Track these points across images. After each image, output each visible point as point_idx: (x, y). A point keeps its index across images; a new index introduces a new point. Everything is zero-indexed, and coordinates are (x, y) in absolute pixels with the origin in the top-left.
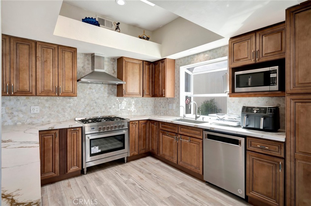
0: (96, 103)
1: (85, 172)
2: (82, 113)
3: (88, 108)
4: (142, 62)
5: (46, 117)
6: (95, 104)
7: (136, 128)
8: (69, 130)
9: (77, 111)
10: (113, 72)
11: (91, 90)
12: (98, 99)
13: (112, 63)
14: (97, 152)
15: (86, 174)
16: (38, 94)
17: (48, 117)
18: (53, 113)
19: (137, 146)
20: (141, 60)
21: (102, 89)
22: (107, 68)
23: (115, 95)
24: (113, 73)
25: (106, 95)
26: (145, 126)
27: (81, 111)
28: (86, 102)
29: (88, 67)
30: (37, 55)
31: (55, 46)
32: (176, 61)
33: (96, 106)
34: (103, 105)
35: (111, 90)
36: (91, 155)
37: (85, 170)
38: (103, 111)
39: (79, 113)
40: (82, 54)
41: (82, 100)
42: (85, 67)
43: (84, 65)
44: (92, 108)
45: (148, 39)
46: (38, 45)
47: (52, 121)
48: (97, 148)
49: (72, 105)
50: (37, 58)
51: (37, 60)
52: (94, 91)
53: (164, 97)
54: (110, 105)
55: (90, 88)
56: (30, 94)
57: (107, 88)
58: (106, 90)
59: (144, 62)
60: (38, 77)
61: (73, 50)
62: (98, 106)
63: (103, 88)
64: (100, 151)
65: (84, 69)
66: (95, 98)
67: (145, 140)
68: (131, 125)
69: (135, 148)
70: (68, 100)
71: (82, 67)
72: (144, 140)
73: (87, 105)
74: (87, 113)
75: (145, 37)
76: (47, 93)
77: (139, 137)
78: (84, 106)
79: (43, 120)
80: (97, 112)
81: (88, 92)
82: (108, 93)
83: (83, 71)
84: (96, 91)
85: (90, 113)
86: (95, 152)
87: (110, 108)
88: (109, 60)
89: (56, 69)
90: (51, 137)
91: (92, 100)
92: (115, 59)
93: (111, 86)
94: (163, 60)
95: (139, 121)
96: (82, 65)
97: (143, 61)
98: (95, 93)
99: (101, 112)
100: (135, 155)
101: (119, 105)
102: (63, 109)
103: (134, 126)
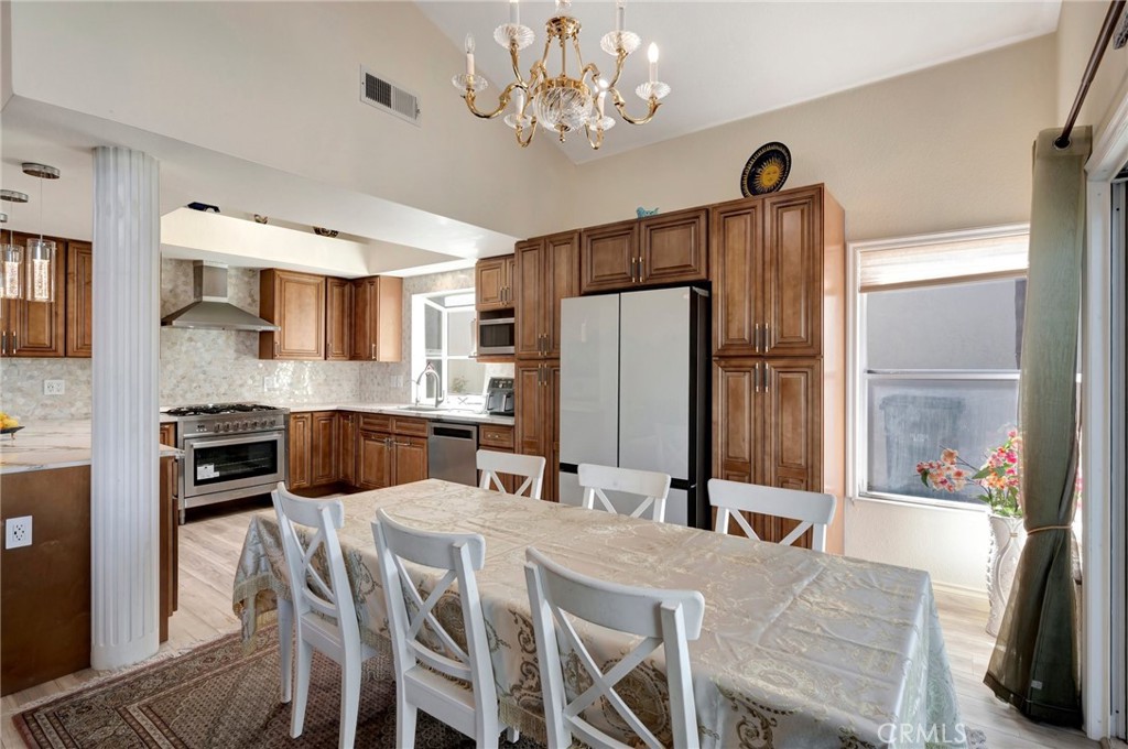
0: (204, 372)
1: (183, 520)
2: (170, 396)
3: (184, 385)
4: (323, 279)
5: (80, 404)
6: (202, 376)
7: (306, 429)
10: (249, 300)
11: (193, 343)
12: (210, 363)
13: (246, 279)
14: (212, 476)
15: (185, 523)
16: (69, 354)
17: (86, 405)
19: (307, 468)
20: (322, 276)
21: (220, 341)
22: (234, 293)
23: (255, 355)
24: (250, 304)
25: (231, 354)
26: (328, 426)
27: (166, 392)
28: (181, 372)
29: (185, 291)
30: (70, 270)
32: (404, 280)
33: (205, 381)
34: (224, 378)
35: (243, 343)
36: (197, 483)
37: (182, 514)
38: (223, 392)
39: (163, 396)
40: (171, 260)
41: (170, 367)
42: (179, 291)
43: (176, 286)
44: (195, 385)
46: (70, 250)
48: (211, 467)
50: (69, 276)
51: (70, 281)
52: (199, 344)
53: (375, 360)
54: (241, 379)
55: (190, 339)
57: (233, 338)
58: (231, 343)
59: (329, 280)
60: (70, 316)
62: (211, 381)
63: (224, 337)
64: (217, 474)
65: (176, 296)
66: (203, 363)
67: (327, 455)
68: (292, 422)
69: (302, 472)
71: (171, 291)
72: (325, 455)
73: (183, 378)
74: (183, 396)
77: (314, 448)
78: (174, 381)
79: (73, 410)
80: (208, 395)
81: (184, 349)
82: (236, 351)
83: (173, 301)
84: (204, 345)
85: (189, 395)
86: (206, 478)
87: (241, 386)
88: (240, 274)
91: (195, 367)
92: (253, 271)
93: (243, 335)
94: (372, 280)
95: (312, 413)
96: (170, 287)
97: (327, 278)
98: (202, 350)
99: (217, 395)
100: (302, 487)
101: (266, 378)
103: (301, 423)
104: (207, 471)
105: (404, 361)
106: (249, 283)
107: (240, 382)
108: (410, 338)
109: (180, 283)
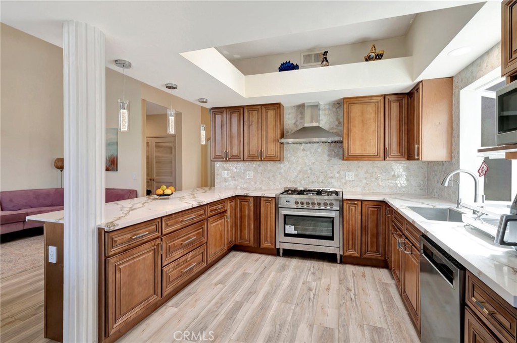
0: (311, 169)
1: (281, 254)
2: (294, 182)
3: (300, 176)
5: (258, 183)
6: (309, 171)
7: (357, 212)
8: (262, 199)
9: (288, 179)
10: (337, 123)
11: (305, 152)
12: (314, 163)
13: (335, 110)
14: (293, 233)
15: (283, 256)
16: (245, 160)
17: (260, 184)
18: (264, 179)
20: (382, 96)
21: (319, 150)
22: (325, 121)
23: (340, 158)
24: (337, 126)
25: (326, 157)
26: (376, 212)
27: (292, 179)
28: (299, 168)
29: (301, 123)
31: (259, 107)
32: (454, 79)
33: (311, 173)
34: (322, 173)
35: (333, 150)
36: (286, 235)
37: (281, 251)
38: (321, 181)
40: (294, 106)
41: (294, 166)
42: (298, 123)
43: (297, 121)
44: (306, 176)
45: (379, 57)
46: (245, 110)
47: (263, 188)
48: (293, 227)
49: (282, 171)
50: (245, 123)
51: (245, 125)
52: (308, 152)
53: (418, 159)
54: (331, 173)
55: (304, 150)
56: (239, 160)
57: (327, 148)
58: (326, 151)
59: (387, 97)
60: (245, 142)
61: (276, 107)
62: (314, 174)
63: (321, 148)
64: (296, 232)
66: (310, 163)
67: (375, 236)
68: (346, 206)
69: (354, 244)
70: (279, 165)
71: (294, 124)
72: (373, 235)
73: (300, 172)
74: (300, 182)
75: (373, 55)
76: (252, 159)
78: (296, 173)
79: (256, 186)
80: (313, 182)
81: (301, 155)
82: (329, 156)
84: (311, 152)
85: (303, 182)
86: (290, 233)
87: (332, 177)
88: (331, 107)
89: (260, 131)
90: (247, 203)
91: (306, 166)
92: (339, 103)
93: (333, 145)
94: (416, 88)
95: (362, 201)
96: (294, 121)
97: (384, 96)
98: (310, 156)
99: (318, 183)
100: (353, 255)
101: (347, 173)
102: (273, 176)
103: (354, 208)
104: (290, 229)
105: (454, 160)
106: (337, 112)
107: (330, 175)
108: (458, 136)
109: (298, 118)
